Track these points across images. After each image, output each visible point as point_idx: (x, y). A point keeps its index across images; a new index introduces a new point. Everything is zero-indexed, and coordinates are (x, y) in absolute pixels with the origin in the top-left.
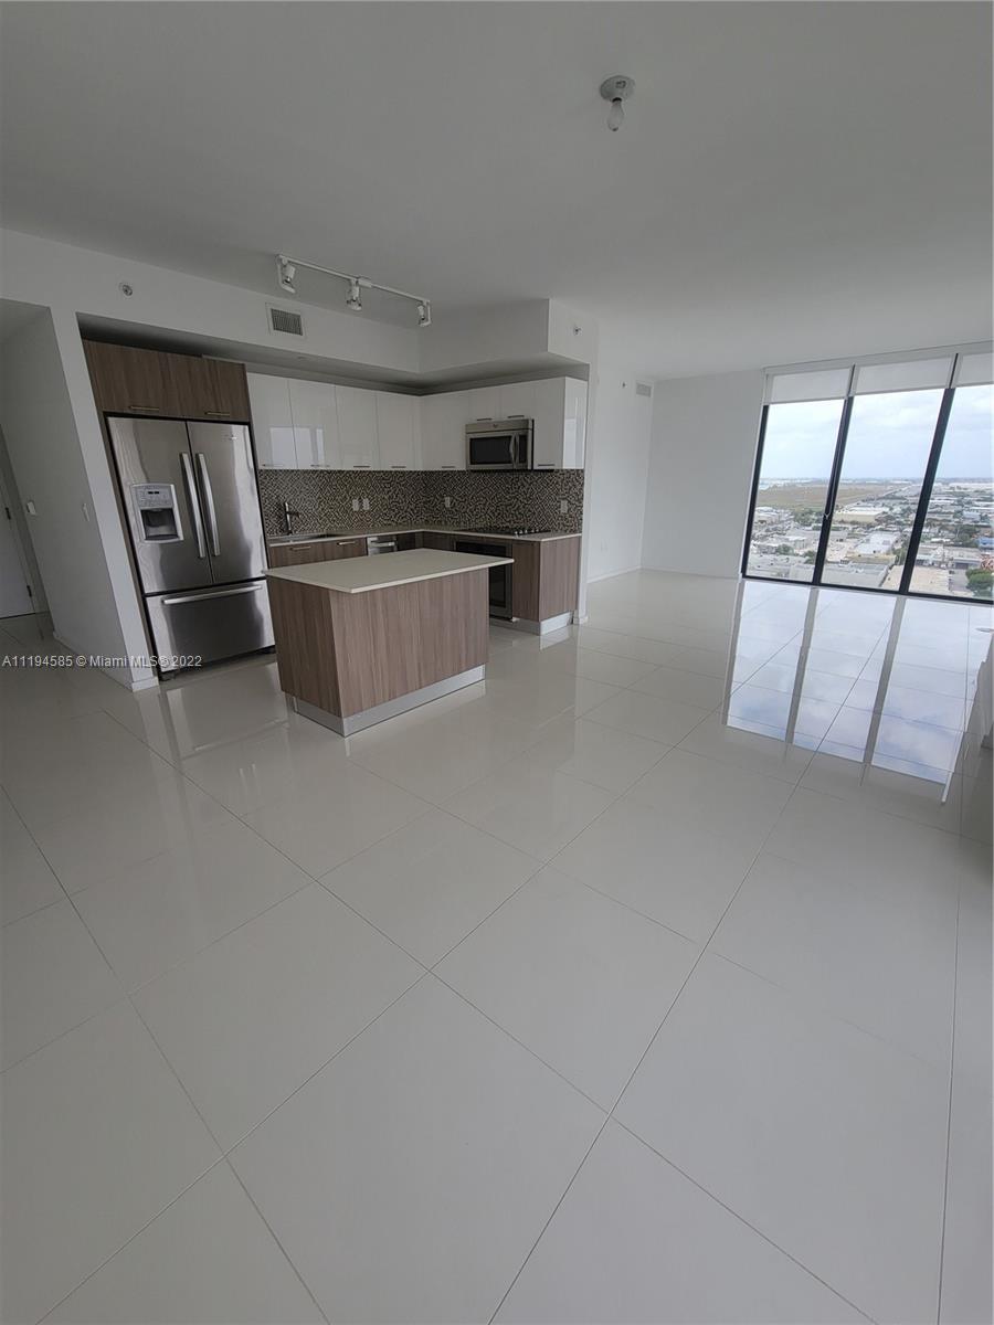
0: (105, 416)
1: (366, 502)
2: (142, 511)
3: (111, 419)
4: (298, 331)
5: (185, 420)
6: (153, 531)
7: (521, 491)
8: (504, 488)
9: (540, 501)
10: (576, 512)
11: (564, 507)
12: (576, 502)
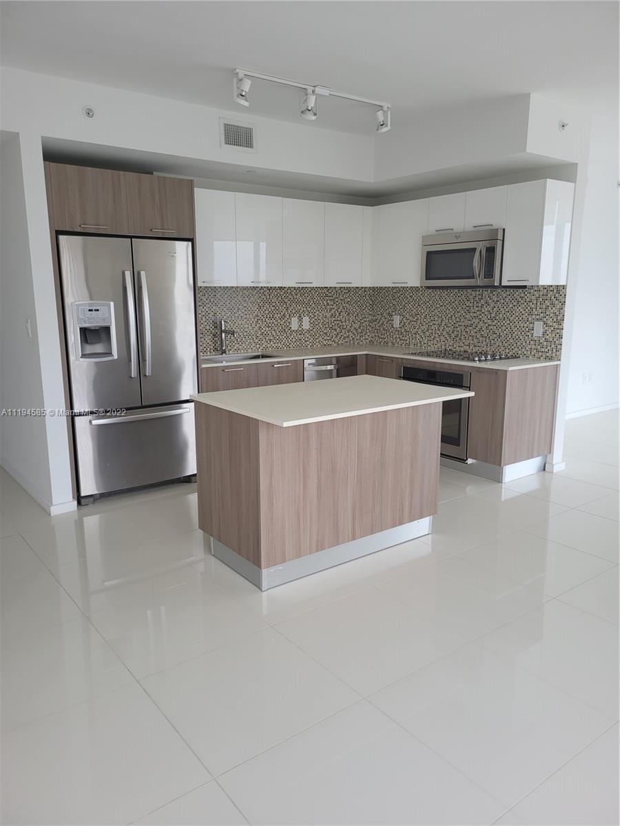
0: (57, 233)
1: (306, 320)
2: (80, 328)
3: (61, 237)
4: (249, 144)
5: (131, 237)
6: (90, 349)
7: (485, 309)
8: (464, 306)
9: (508, 322)
10: (554, 335)
11: (539, 329)
12: (555, 324)
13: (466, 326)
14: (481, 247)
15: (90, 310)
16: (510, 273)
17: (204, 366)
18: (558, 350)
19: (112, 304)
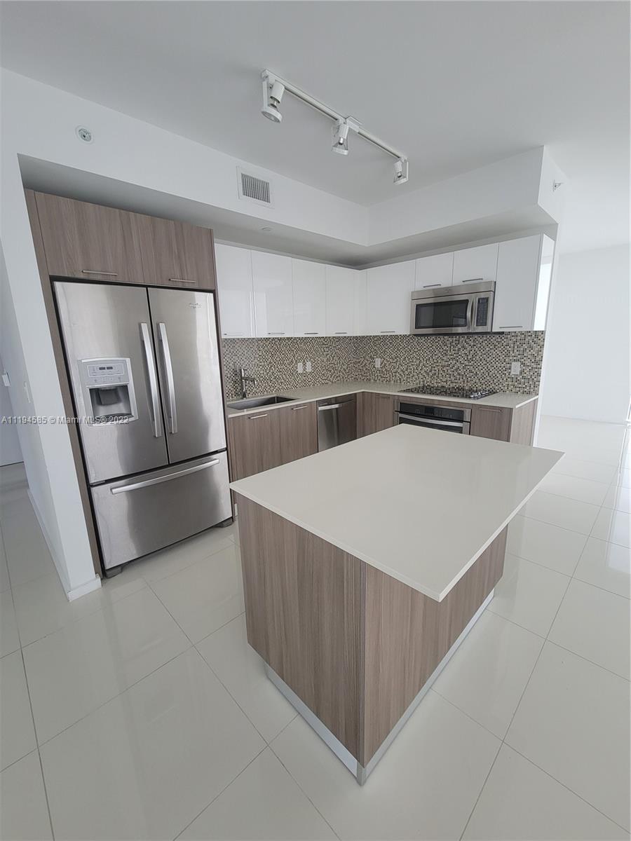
0: (51, 280)
1: (309, 364)
2: (90, 390)
4: (266, 199)
5: (147, 287)
6: (103, 411)
7: (462, 352)
8: (441, 350)
9: (485, 363)
10: (532, 374)
11: (516, 368)
12: (533, 364)
13: (443, 366)
14: (474, 300)
15: (101, 369)
17: (230, 416)
18: (536, 385)
19: (128, 360)
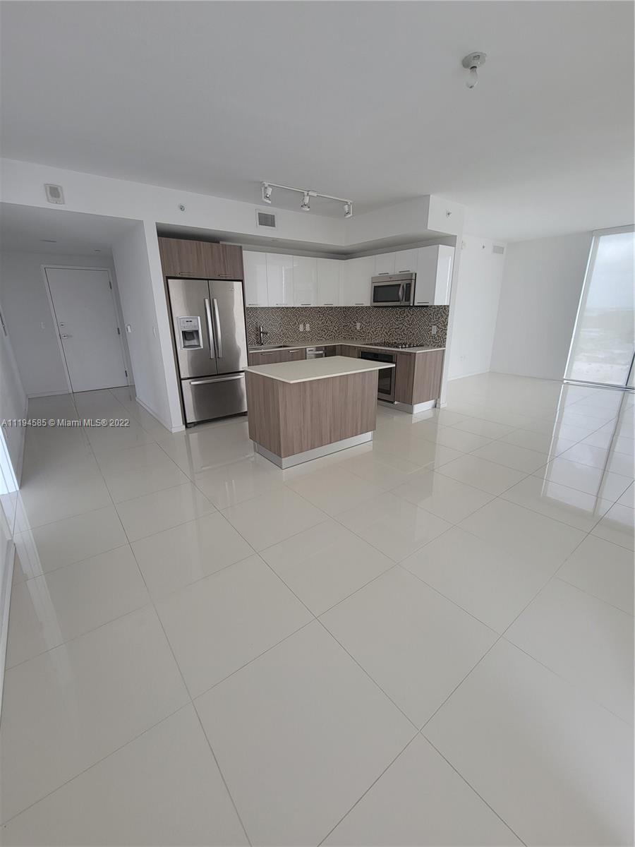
0: (167, 278)
1: (308, 325)
2: (182, 332)
3: (169, 280)
4: (273, 225)
5: (208, 280)
6: (188, 343)
7: (406, 319)
8: (395, 317)
9: (418, 326)
10: (442, 333)
11: (434, 330)
12: (443, 327)
13: (396, 329)
14: (403, 283)
15: (187, 321)
16: (419, 298)
17: (251, 352)
18: (444, 341)
19: (199, 318)
